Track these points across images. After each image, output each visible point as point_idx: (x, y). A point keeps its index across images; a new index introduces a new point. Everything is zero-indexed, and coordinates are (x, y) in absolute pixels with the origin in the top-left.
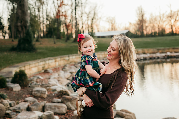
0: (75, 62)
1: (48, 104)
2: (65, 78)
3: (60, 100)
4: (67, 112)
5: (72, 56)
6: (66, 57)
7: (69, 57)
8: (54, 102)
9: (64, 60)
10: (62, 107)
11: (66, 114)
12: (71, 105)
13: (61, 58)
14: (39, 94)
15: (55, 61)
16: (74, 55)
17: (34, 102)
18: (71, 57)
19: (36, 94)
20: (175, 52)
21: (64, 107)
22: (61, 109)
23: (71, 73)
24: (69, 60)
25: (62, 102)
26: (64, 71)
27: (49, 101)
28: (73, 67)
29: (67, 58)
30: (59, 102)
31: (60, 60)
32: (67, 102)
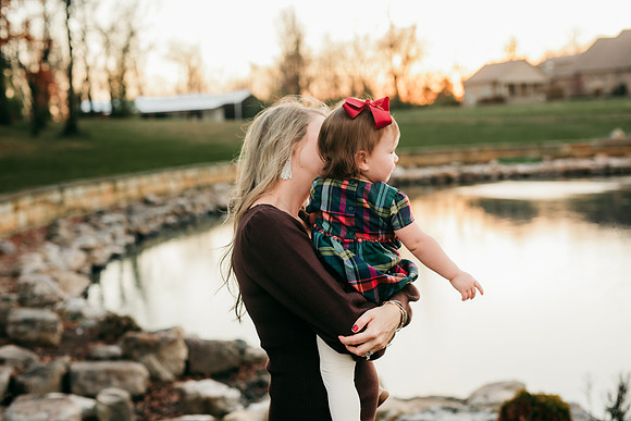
0: (84, 210)
1: (80, 367)
2: (70, 269)
3: (115, 349)
4: (149, 391)
5: (73, 187)
6: (51, 191)
7: (62, 190)
8: (98, 359)
9: (45, 202)
10: (132, 373)
11: (147, 398)
12: (157, 366)
13: (34, 195)
14: (33, 334)
15: (16, 209)
16: (79, 185)
17: (27, 362)
18: (69, 193)
19: (24, 333)
20: (420, 166)
21: (140, 374)
22: (130, 380)
23: (87, 250)
24: (61, 203)
25: (126, 357)
26: (57, 243)
27: (78, 357)
28: (84, 228)
29: (55, 196)
30: (113, 358)
31: (34, 204)
32: (143, 354)
